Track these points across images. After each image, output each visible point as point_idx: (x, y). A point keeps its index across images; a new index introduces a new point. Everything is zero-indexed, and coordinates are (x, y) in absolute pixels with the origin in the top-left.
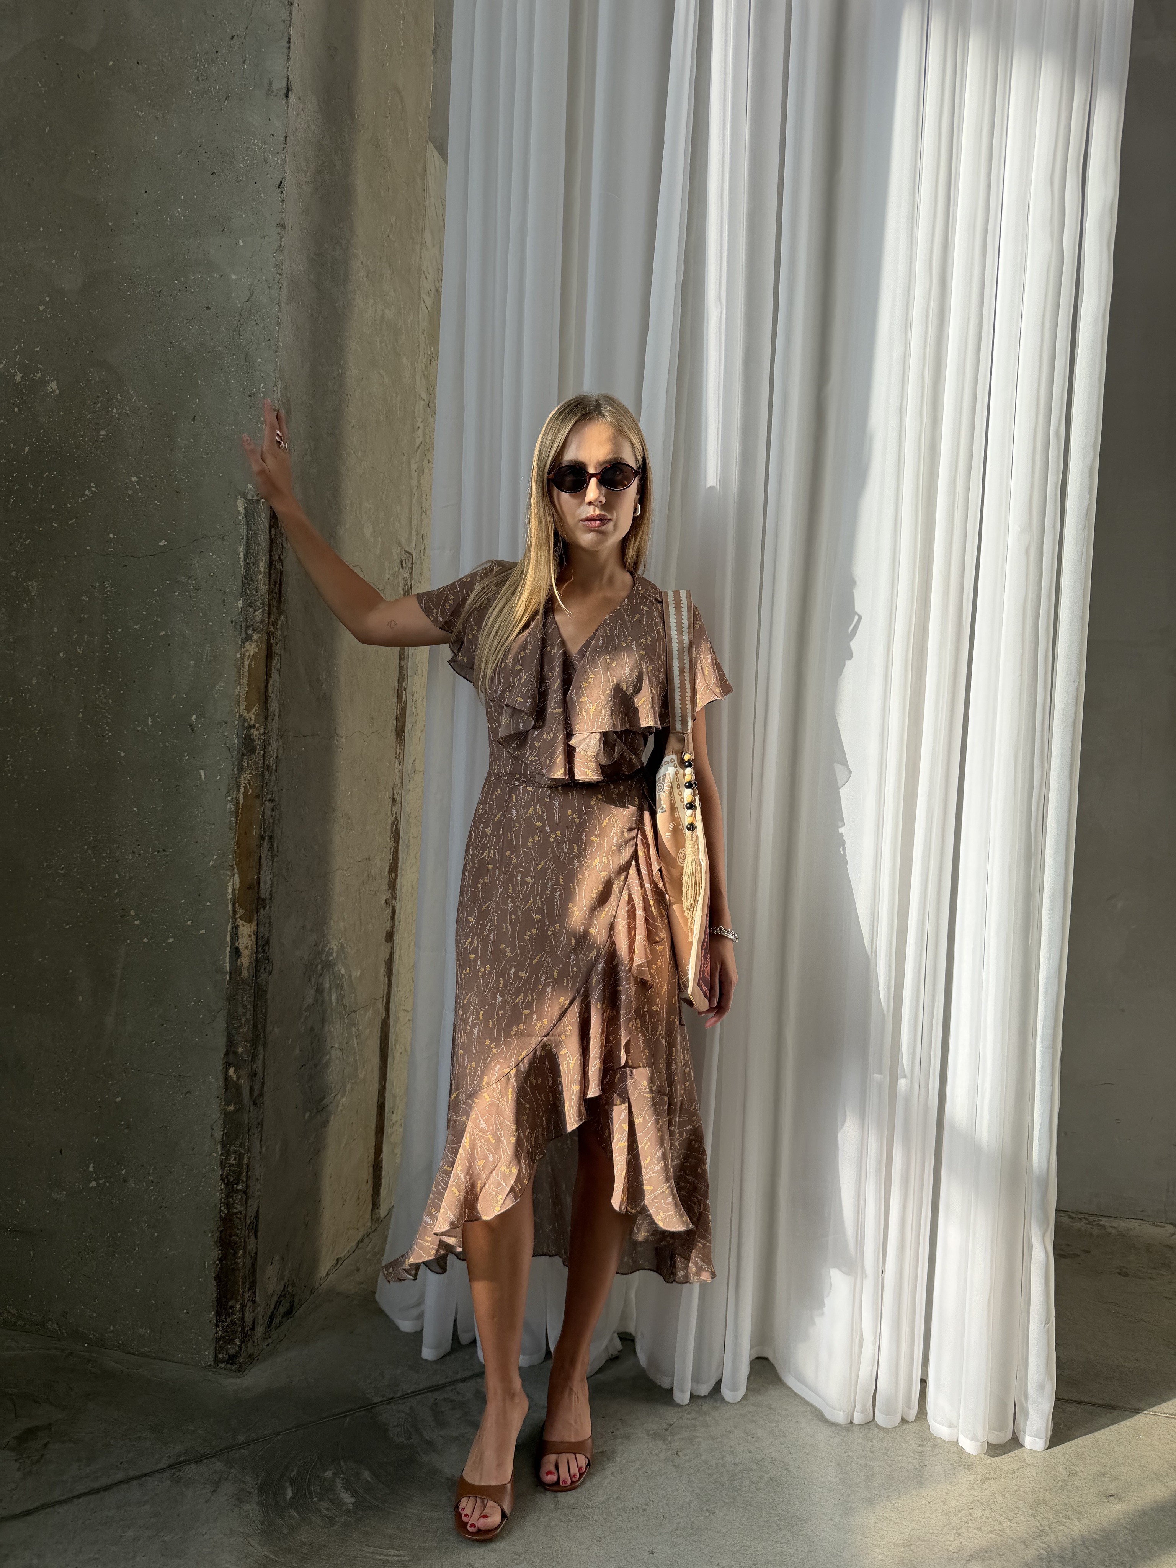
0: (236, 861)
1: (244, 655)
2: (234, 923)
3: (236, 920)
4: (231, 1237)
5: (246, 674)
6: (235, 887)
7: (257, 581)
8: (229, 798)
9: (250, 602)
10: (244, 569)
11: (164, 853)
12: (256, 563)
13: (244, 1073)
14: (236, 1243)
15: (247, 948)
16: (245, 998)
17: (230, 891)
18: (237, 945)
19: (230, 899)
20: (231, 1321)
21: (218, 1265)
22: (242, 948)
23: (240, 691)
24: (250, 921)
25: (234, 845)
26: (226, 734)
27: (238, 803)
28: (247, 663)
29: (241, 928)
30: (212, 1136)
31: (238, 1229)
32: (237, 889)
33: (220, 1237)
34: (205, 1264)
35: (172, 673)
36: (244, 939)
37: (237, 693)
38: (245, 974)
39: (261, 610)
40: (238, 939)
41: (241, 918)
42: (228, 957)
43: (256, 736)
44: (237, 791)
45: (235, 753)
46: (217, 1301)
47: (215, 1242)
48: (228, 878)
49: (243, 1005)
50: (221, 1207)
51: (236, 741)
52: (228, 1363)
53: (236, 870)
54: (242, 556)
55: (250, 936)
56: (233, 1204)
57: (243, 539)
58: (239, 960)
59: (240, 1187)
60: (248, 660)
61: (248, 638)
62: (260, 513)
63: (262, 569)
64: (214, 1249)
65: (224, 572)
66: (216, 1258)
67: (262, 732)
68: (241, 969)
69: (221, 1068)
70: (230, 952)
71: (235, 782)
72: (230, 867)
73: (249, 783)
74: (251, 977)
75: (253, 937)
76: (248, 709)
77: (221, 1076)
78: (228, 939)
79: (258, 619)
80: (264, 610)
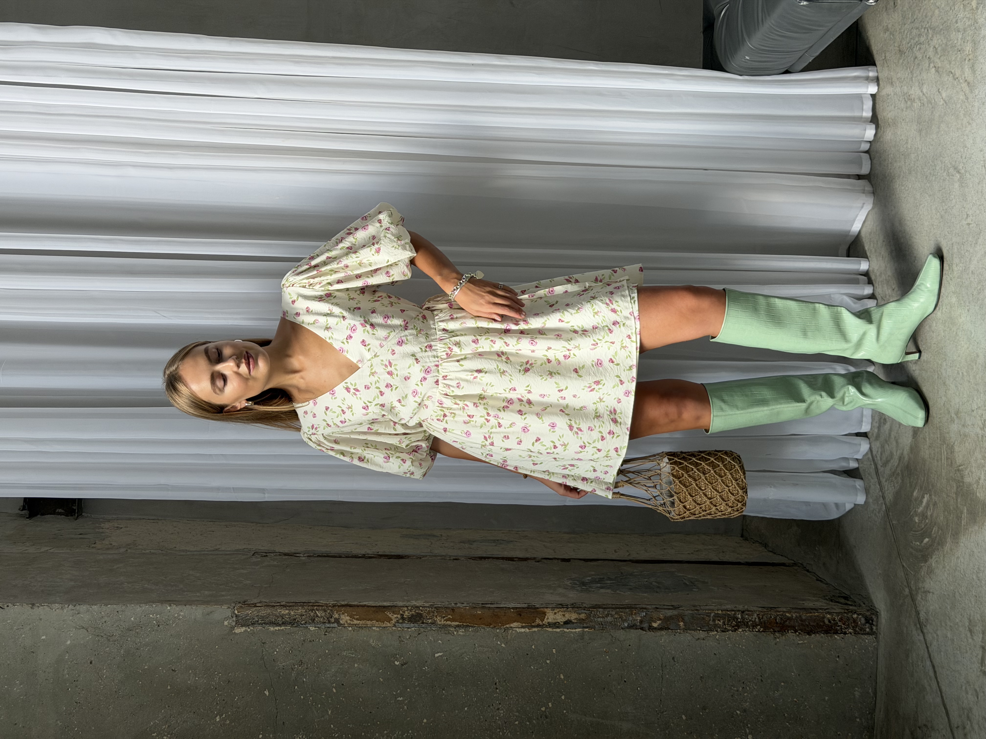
0: (501, 626)
1: (350, 624)
2: (547, 625)
3: (544, 625)
4: (777, 623)
5: (364, 622)
6: (520, 626)
7: (296, 616)
8: (455, 633)
9: (311, 620)
10: (287, 626)
11: (497, 684)
12: (282, 616)
13: (655, 615)
14: (781, 619)
15: (564, 615)
16: (601, 615)
17: (523, 630)
18: (562, 623)
19: (529, 629)
20: (840, 621)
21: (799, 633)
22: (564, 619)
23: (376, 626)
24: (544, 613)
25: (490, 629)
26: (408, 637)
27: (458, 626)
28: (356, 622)
29: (550, 620)
30: (704, 639)
31: (771, 617)
32: (521, 624)
33: (778, 632)
34: (800, 644)
35: (364, 682)
36: (557, 617)
37: (378, 629)
38: (583, 616)
39: (317, 612)
40: (558, 623)
41: (543, 620)
42: (572, 630)
43: (409, 613)
44: (450, 627)
45: (422, 630)
46: (827, 634)
47: (782, 635)
48: (514, 632)
49: (606, 617)
50: (756, 631)
51: (413, 629)
52: (872, 624)
53: (507, 626)
54: (277, 628)
55: (555, 613)
56: (752, 621)
57: (264, 627)
58: (573, 621)
59: (739, 616)
60: (353, 621)
61: (337, 621)
62: (245, 615)
63: (287, 611)
64: (787, 636)
65: (289, 642)
66: (794, 634)
67: (406, 609)
68: (580, 620)
69: (653, 633)
70: (568, 629)
71: (443, 629)
72: (506, 631)
73: (444, 617)
74: (585, 611)
75: (556, 611)
76: (390, 620)
77: (659, 633)
78: (558, 630)
79: (323, 614)
80: (317, 609)
